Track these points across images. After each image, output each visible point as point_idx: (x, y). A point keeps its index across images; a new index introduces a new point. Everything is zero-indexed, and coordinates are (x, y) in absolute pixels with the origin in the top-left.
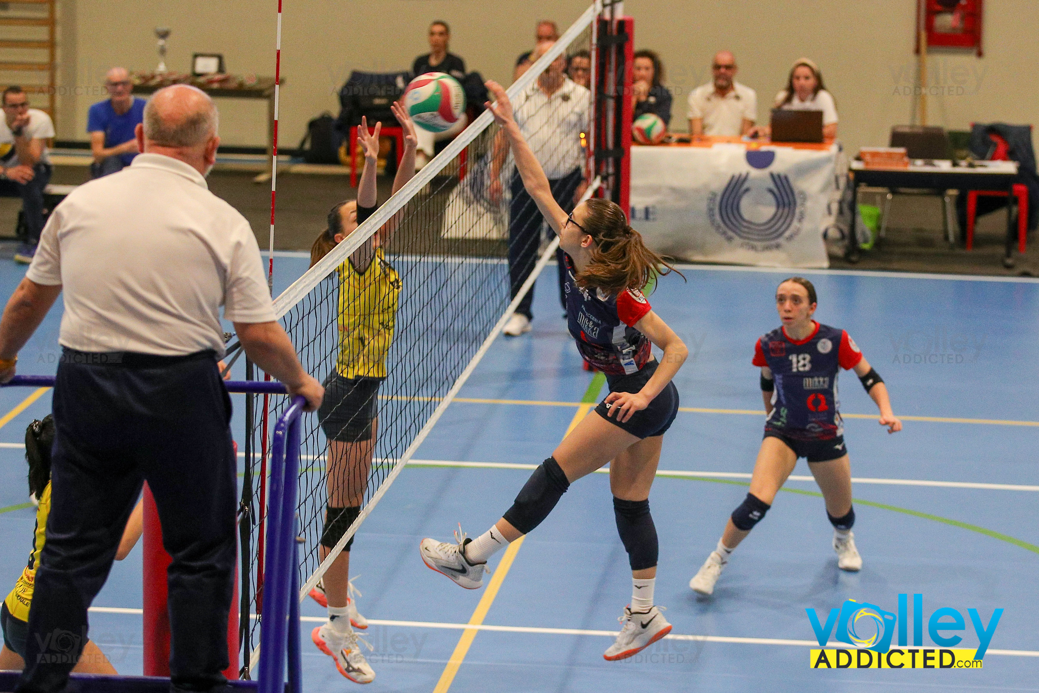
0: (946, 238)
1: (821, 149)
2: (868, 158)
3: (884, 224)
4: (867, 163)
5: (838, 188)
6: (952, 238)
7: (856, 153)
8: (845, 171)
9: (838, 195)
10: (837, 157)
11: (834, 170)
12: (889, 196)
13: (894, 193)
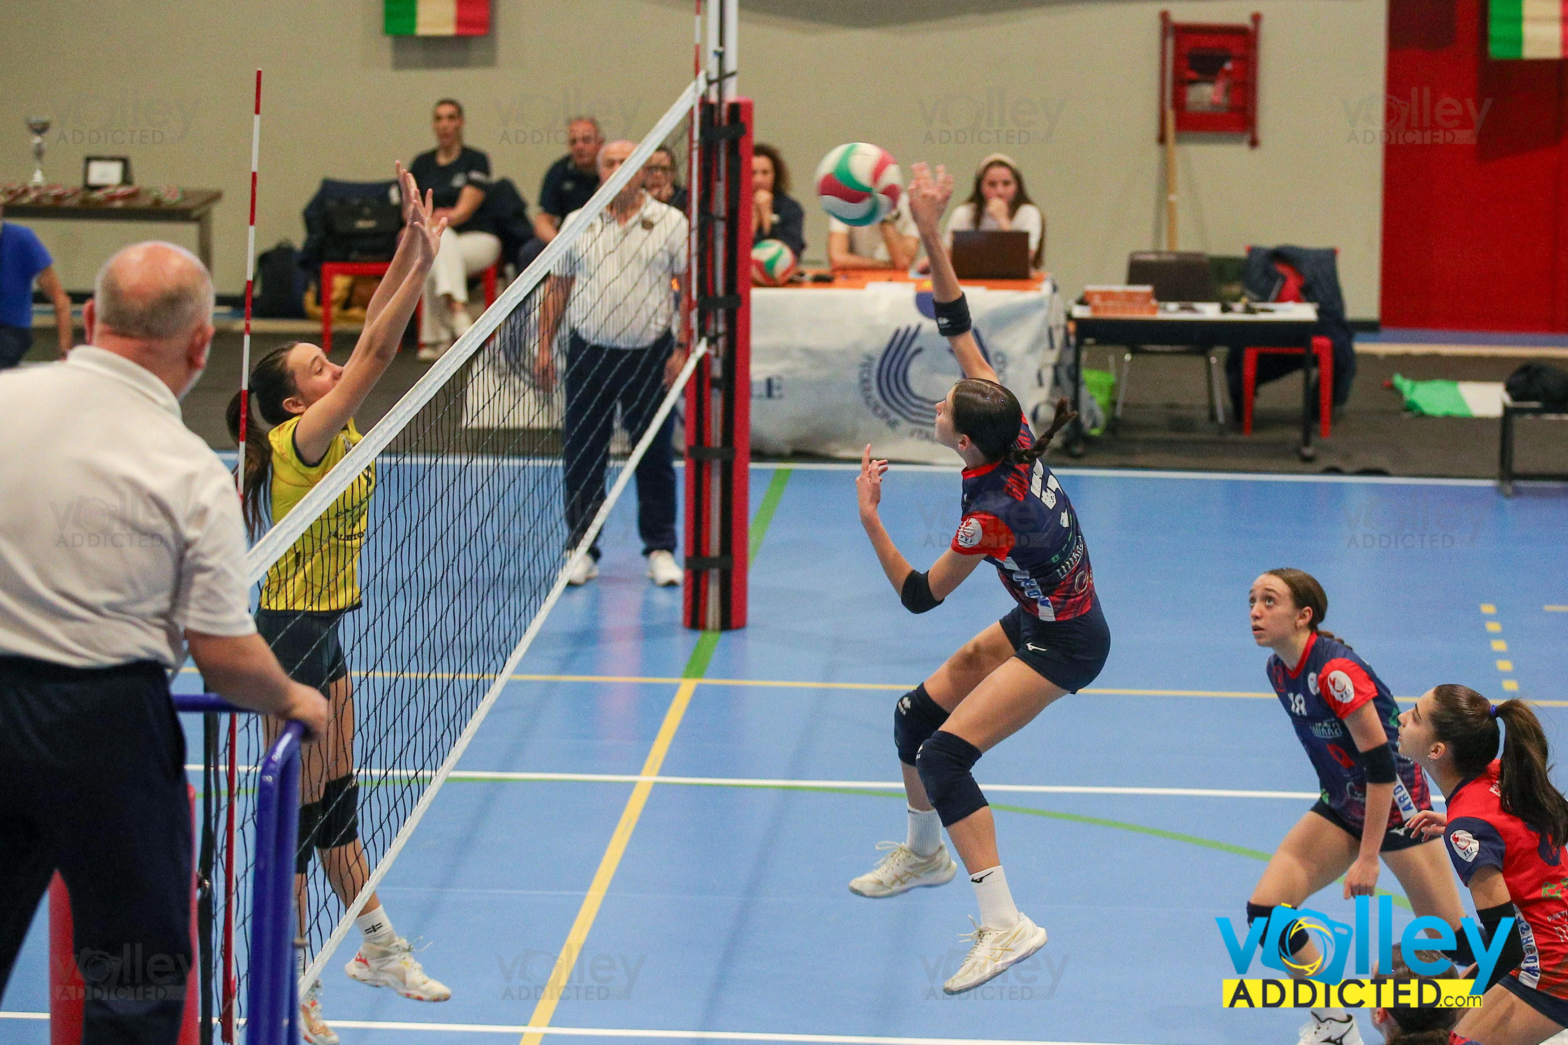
0: (1213, 417)
1: (1026, 289)
2: (1097, 301)
3: (1121, 400)
4: (1095, 309)
5: (1052, 346)
6: (1221, 419)
7: (1078, 295)
8: (1062, 320)
9: (1052, 357)
10: (1051, 300)
11: (1046, 318)
12: (1128, 357)
13: (1133, 352)
